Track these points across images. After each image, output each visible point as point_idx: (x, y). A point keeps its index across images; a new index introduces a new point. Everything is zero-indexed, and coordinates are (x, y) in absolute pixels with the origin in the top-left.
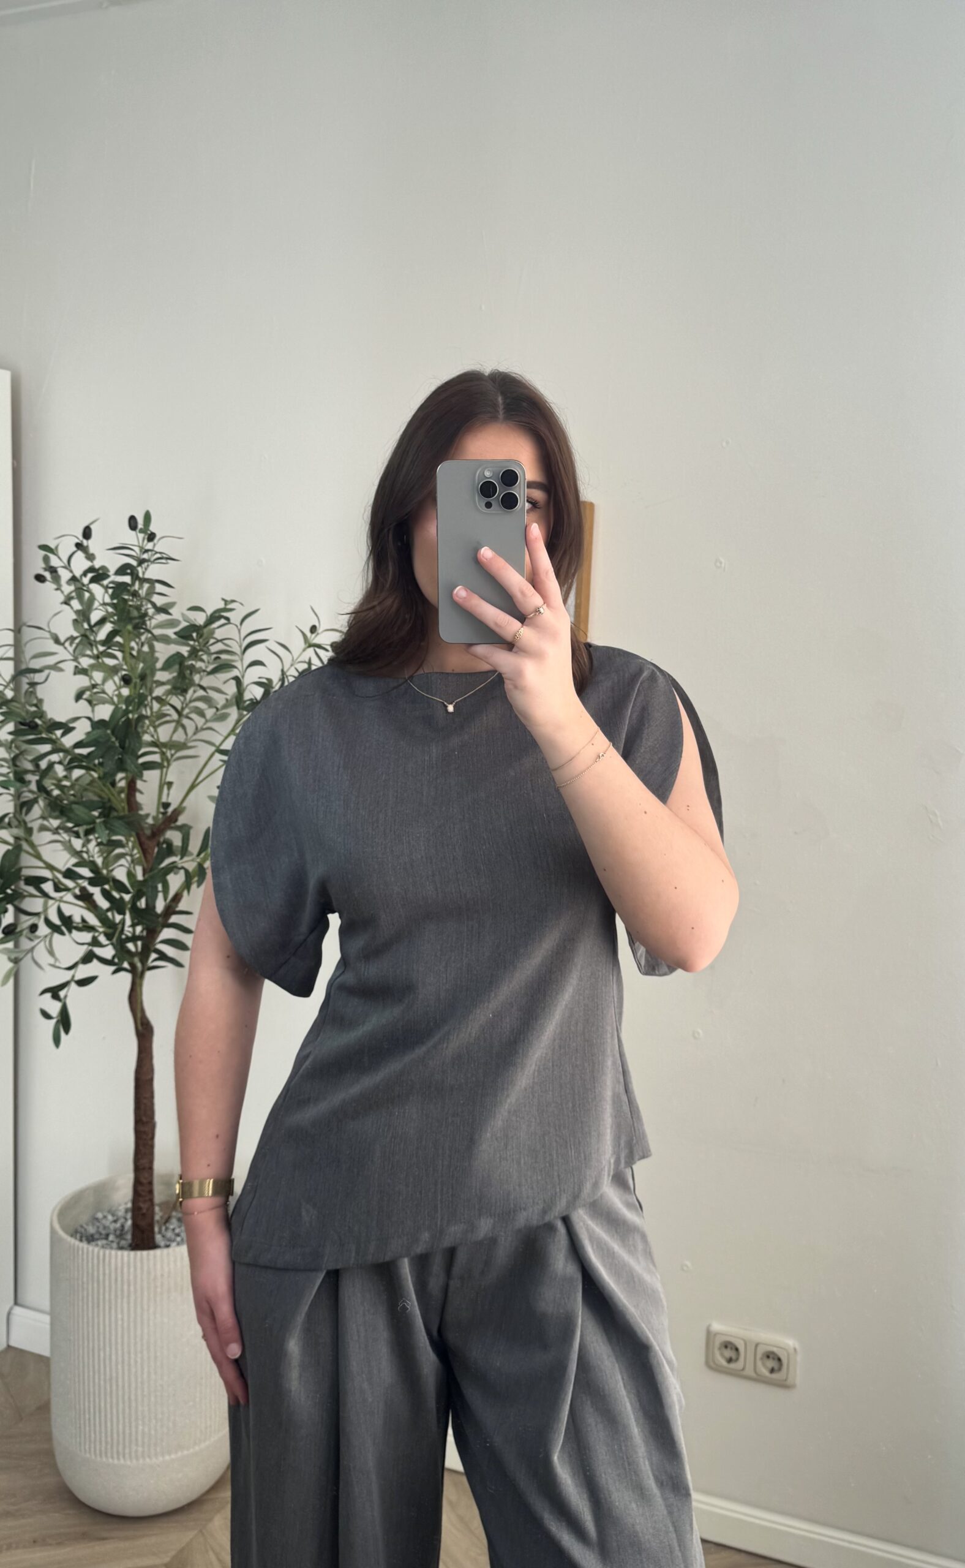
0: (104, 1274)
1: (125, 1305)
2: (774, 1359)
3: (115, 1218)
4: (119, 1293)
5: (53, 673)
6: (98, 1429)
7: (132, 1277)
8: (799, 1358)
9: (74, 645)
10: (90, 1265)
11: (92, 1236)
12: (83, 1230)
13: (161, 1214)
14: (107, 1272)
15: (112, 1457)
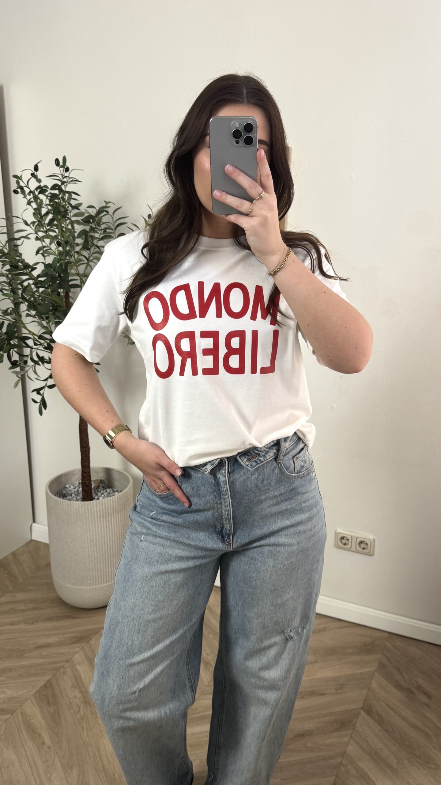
2: (364, 544)
3: (74, 487)
5: (25, 240)
6: (71, 574)
7: (83, 512)
8: (375, 544)
9: (35, 226)
10: (64, 507)
11: (65, 494)
12: (60, 492)
13: (94, 485)
14: (72, 509)
15: (80, 586)
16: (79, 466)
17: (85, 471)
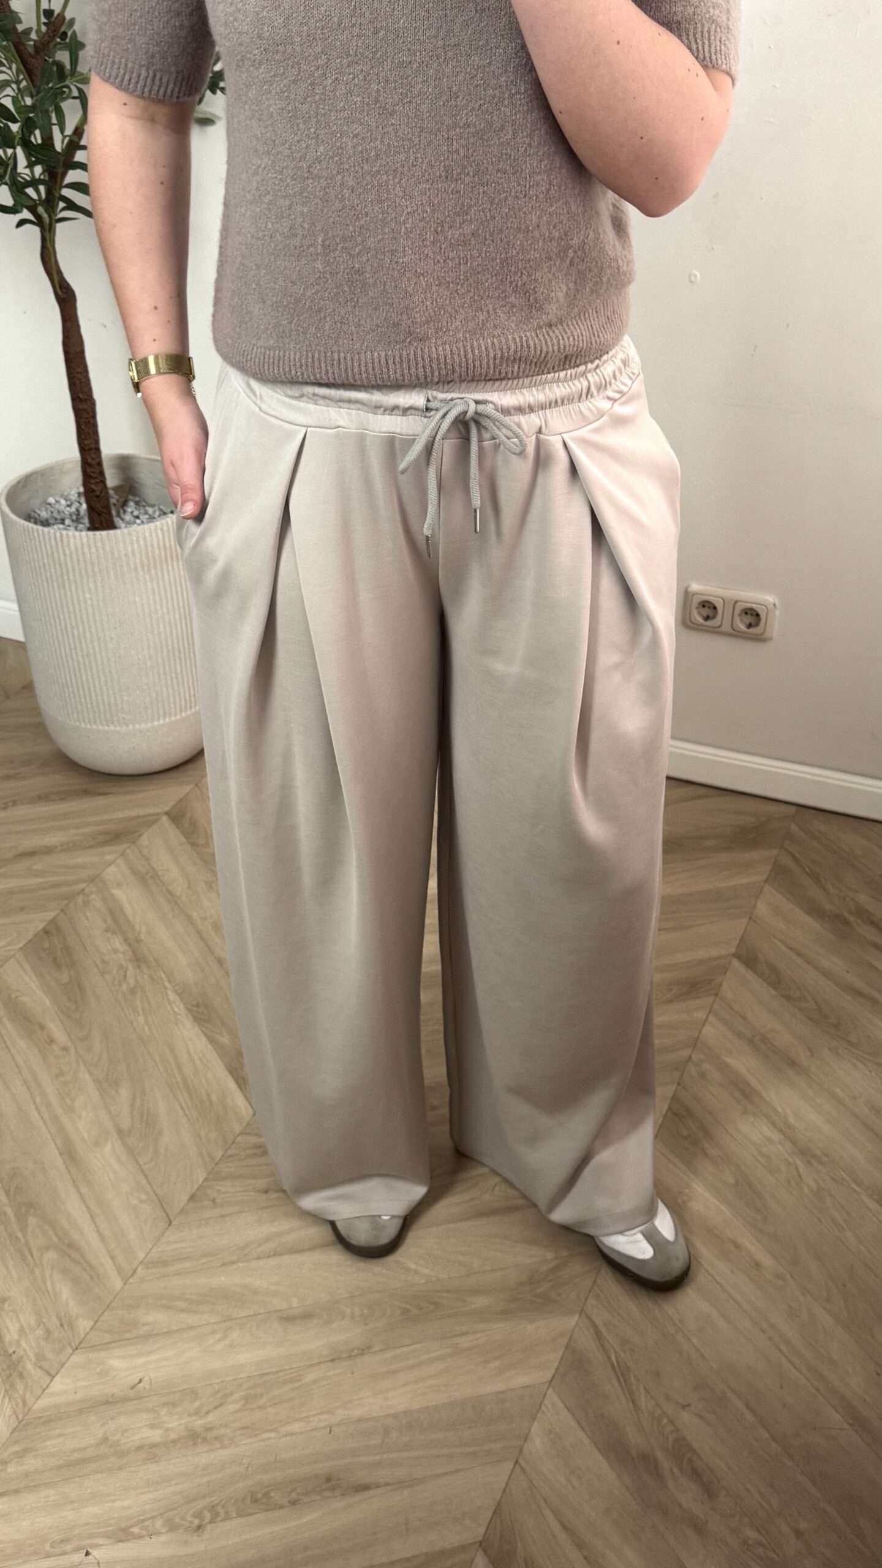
0: (65, 554)
1: (92, 585)
2: (752, 615)
3: (69, 503)
4: (83, 572)
6: (83, 700)
7: (94, 557)
8: (777, 613)
10: (48, 547)
11: (47, 520)
12: (36, 516)
13: (117, 497)
14: (67, 552)
15: (102, 725)
16: (73, 452)
17: (90, 460)
